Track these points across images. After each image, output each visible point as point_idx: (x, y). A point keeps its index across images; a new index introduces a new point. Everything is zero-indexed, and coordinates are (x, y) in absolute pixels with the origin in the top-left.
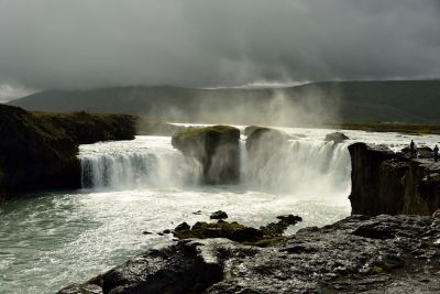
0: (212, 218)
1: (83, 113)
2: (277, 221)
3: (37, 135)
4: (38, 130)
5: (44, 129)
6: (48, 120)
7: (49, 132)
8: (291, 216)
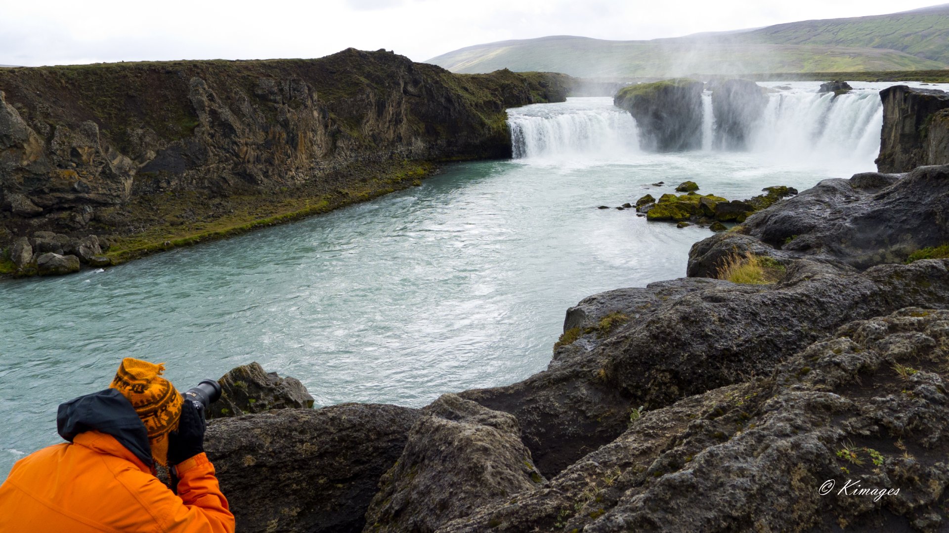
0: (678, 190)
1: (506, 71)
2: (765, 193)
3: (459, 97)
4: (461, 92)
5: (466, 89)
6: (468, 81)
7: (473, 94)
8: (782, 188)
